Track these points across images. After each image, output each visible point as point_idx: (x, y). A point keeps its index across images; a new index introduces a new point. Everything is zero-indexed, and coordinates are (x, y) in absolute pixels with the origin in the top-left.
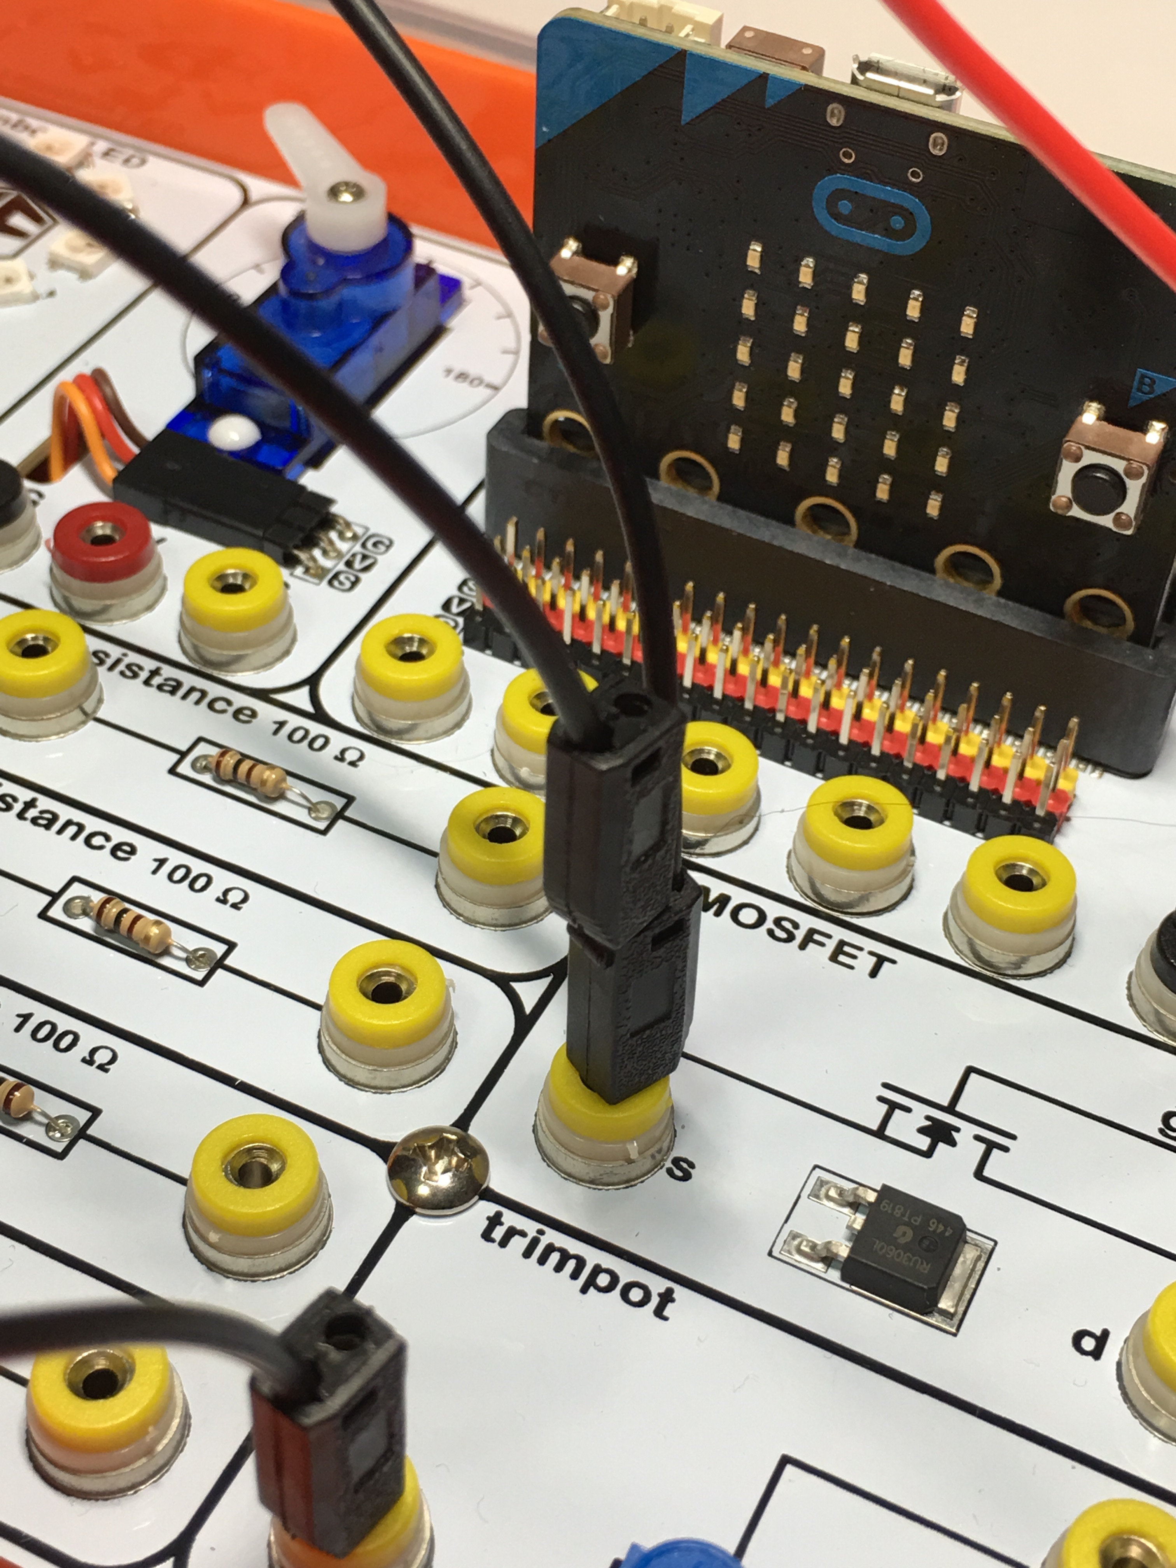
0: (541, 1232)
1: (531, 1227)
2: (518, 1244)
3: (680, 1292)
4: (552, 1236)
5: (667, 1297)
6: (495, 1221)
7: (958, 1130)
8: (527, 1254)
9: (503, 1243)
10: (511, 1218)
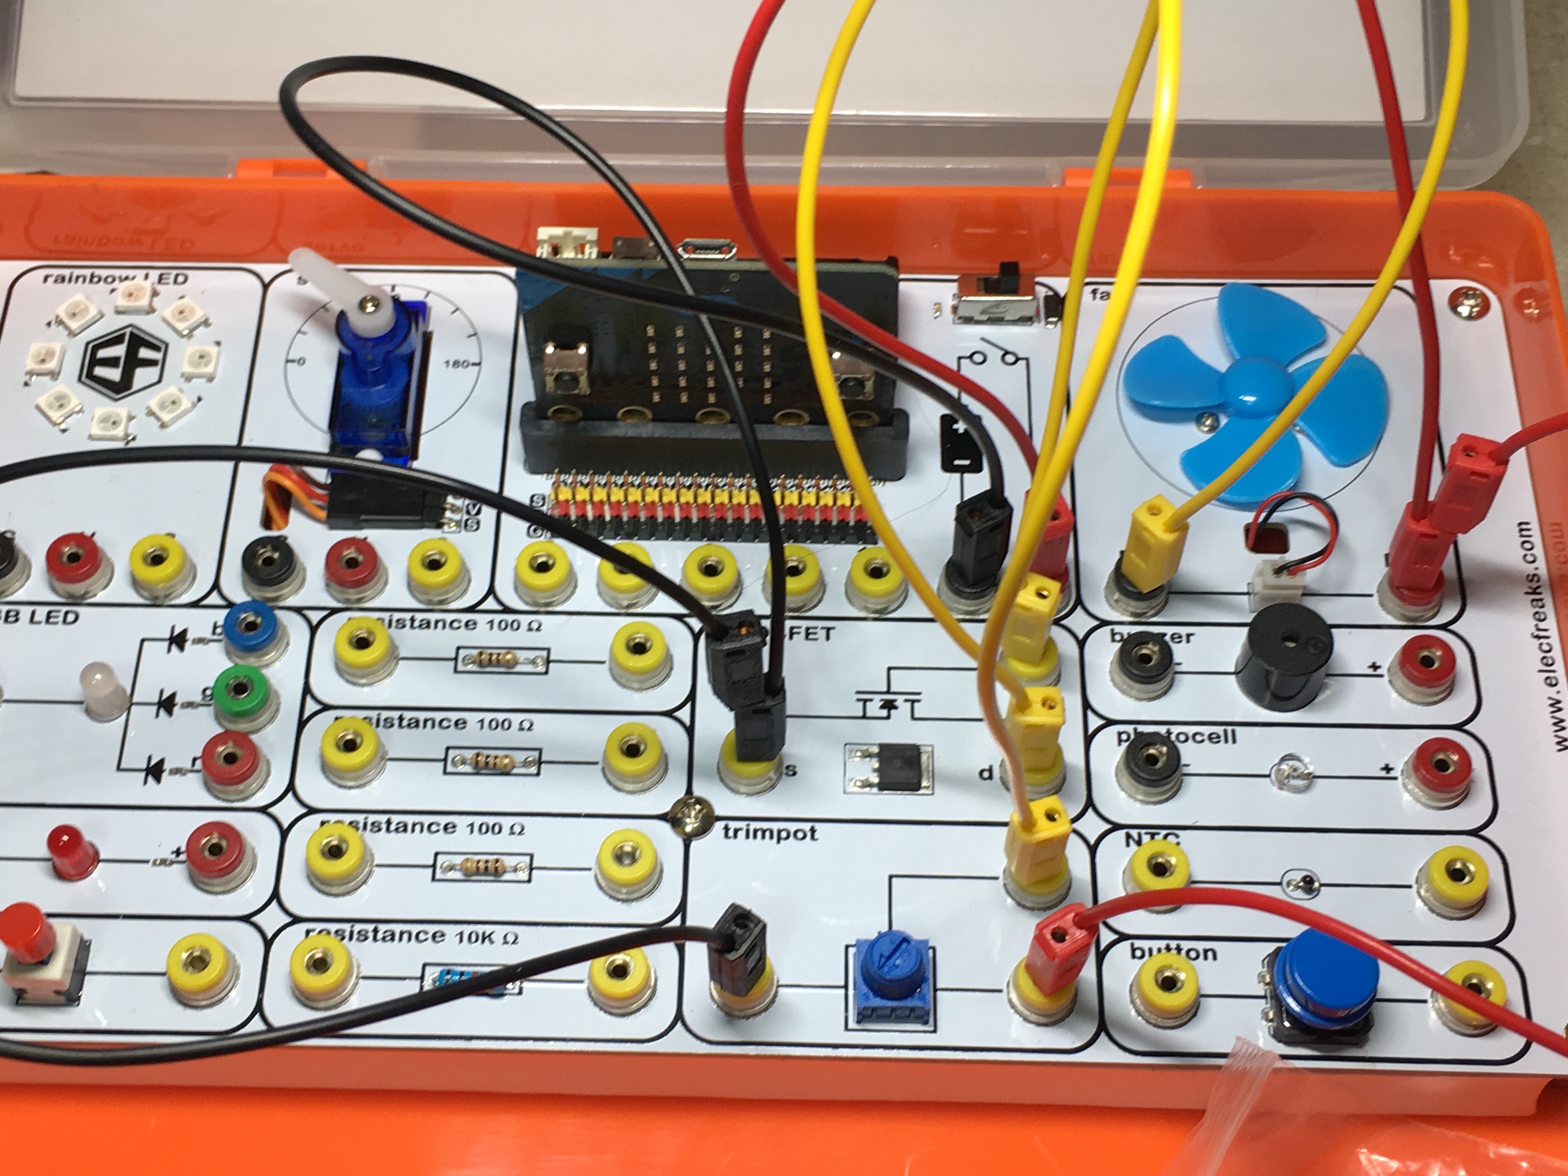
0: (748, 825)
1: (742, 824)
2: (742, 834)
3: (817, 826)
4: (754, 825)
5: (813, 830)
6: (727, 829)
7: (895, 701)
8: (747, 836)
9: (735, 836)
10: (733, 825)
